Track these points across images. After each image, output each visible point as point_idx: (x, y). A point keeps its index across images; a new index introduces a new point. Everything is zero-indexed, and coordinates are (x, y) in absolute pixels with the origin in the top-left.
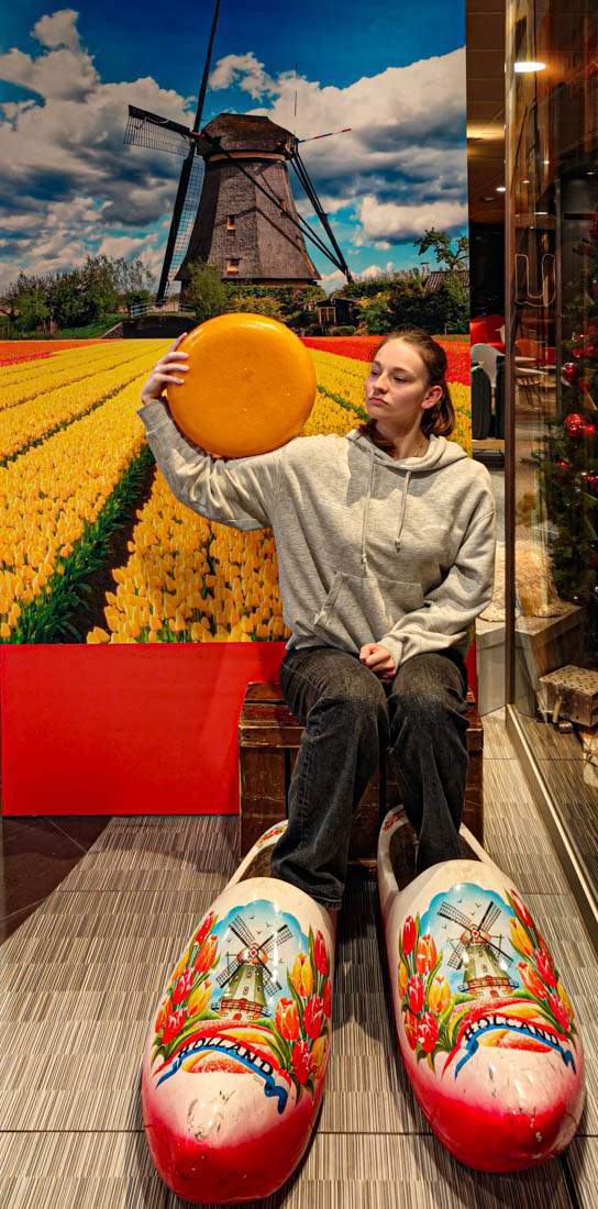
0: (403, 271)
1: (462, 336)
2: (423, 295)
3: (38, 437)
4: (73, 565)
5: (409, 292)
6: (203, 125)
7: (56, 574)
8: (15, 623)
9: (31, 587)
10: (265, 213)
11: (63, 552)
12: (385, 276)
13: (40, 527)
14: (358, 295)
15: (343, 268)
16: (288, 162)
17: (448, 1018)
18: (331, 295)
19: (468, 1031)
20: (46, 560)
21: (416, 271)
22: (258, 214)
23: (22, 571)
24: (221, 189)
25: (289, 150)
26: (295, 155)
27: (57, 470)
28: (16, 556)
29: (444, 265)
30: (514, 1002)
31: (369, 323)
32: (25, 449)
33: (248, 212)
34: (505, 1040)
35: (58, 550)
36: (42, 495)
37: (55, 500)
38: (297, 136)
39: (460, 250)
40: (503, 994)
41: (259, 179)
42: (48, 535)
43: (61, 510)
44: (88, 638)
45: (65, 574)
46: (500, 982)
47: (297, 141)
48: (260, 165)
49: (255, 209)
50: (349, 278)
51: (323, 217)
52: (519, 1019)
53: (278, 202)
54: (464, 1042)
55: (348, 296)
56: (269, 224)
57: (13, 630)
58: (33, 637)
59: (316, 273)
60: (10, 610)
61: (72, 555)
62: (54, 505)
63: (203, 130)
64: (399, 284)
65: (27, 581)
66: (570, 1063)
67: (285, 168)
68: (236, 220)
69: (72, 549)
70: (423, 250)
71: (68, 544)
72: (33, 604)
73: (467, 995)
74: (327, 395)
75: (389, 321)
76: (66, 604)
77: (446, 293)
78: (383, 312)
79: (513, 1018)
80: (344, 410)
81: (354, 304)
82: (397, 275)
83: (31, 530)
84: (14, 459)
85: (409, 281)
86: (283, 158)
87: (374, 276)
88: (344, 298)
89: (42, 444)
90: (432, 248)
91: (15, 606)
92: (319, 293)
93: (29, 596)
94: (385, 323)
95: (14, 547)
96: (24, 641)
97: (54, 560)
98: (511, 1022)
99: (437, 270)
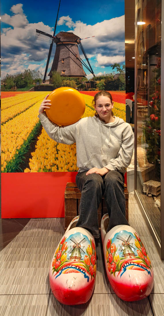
0: (108, 74)
1: (123, 91)
2: (113, 80)
3: (12, 117)
4: (21, 152)
5: (110, 79)
6: (56, 35)
7: (16, 154)
8: (5, 167)
9: (9, 157)
10: (72, 58)
11: (18, 148)
12: (103, 75)
13: (12, 141)
14: (96, 80)
15: (93, 73)
16: (78, 45)
17: (119, 263)
18: (89, 80)
19: (124, 266)
20: (13, 150)
21: (112, 74)
22: (70, 58)
23: (7, 153)
24: (60, 52)
25: (78, 41)
26: (80, 43)
27: (16, 126)
28: (6, 149)
29: (119, 72)
30: (135, 259)
31: (99, 87)
32: (8, 121)
33: (68, 58)
34: (133, 268)
35: (17, 148)
36: (12, 133)
37: (16, 134)
38: (80, 38)
39: (123, 68)
40: (133, 257)
41: (70, 49)
42: (14, 143)
43: (18, 137)
44: (25, 171)
45: (19, 154)
46: (132, 254)
47: (80, 39)
48: (71, 45)
49: (69, 57)
50: (94, 75)
51: (87, 59)
52: (137, 263)
53: (75, 55)
54: (123, 269)
55: (94, 80)
56: (73, 61)
57: (5, 169)
58: (10, 171)
59: (85, 74)
60: (4, 164)
61: (20, 149)
62: (16, 135)
63: (56, 36)
64: (107, 77)
65: (8, 156)
66: (150, 274)
67: (77, 46)
68: (64, 60)
69: (20, 147)
70: (113, 68)
71: (19, 146)
72: (10, 162)
73: (124, 258)
74: (88, 106)
75: (105, 87)
76: (19, 162)
77: (119, 80)
78: (103, 85)
79: (135, 263)
80: (93, 110)
81: (95, 82)
82: (106, 75)
83: (10, 142)
84: (5, 123)
85: (110, 76)
86: (77, 44)
87: (100, 75)
88: (93, 81)
89: (13, 119)
90: (116, 68)
91: (5, 162)
92: (86, 80)
93: (9, 160)
94: (103, 87)
95: (5, 147)
96: (8, 172)
97: (16, 150)
98: (135, 264)
99: (117, 74)
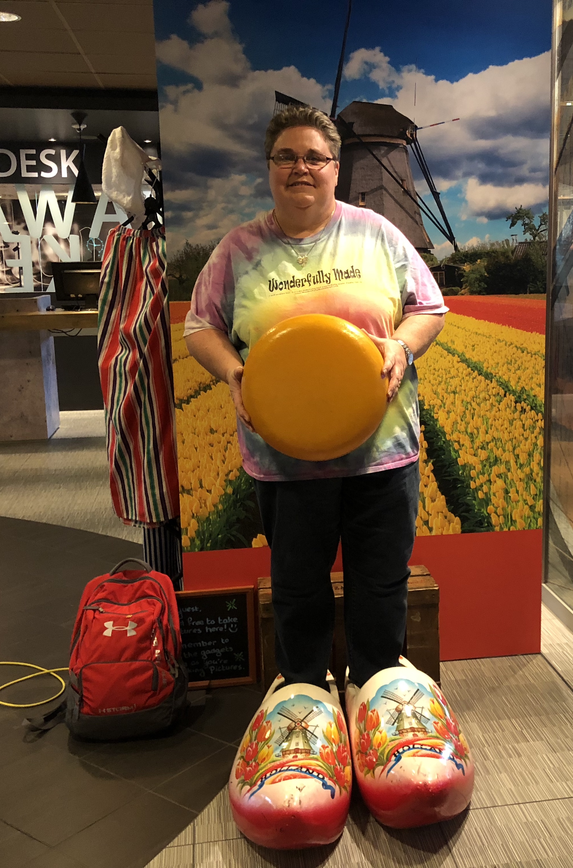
0: (497, 242)
1: (540, 295)
2: (512, 261)
3: (208, 382)
4: (239, 486)
5: (502, 259)
6: (338, 111)
7: (226, 494)
8: (194, 534)
9: (206, 506)
10: (390, 191)
11: (231, 477)
12: (484, 246)
13: (211, 457)
14: (463, 262)
15: (451, 238)
16: (408, 147)
18: (441, 262)
20: (218, 483)
21: (507, 241)
22: (384, 192)
23: (198, 493)
24: (354, 170)
25: (409, 136)
26: (414, 140)
27: (224, 410)
28: (193, 482)
29: (529, 237)
31: (470, 284)
32: (196, 394)
33: (376, 190)
35: (227, 475)
36: (212, 431)
37: (223, 435)
38: (416, 123)
39: (541, 224)
41: (385, 161)
42: (219, 463)
43: (229, 442)
44: (253, 543)
45: (233, 493)
47: (416, 128)
48: (386, 148)
49: (382, 187)
50: (456, 247)
51: (436, 195)
53: (400, 182)
55: (455, 262)
56: (393, 201)
57: (192, 540)
58: (209, 545)
59: (430, 243)
60: (189, 525)
61: (238, 478)
62: (223, 439)
63: (338, 116)
64: (493, 252)
65: (202, 502)
67: (406, 151)
68: (366, 198)
69: (238, 474)
70: (513, 225)
71: (235, 470)
72: (208, 519)
74: (437, 344)
75: (486, 283)
76: (235, 518)
77: (530, 260)
78: (481, 276)
80: (450, 355)
81: (459, 269)
82: (492, 245)
83: (204, 460)
84: (188, 402)
85: (502, 250)
86: (404, 143)
87: (475, 245)
88: (452, 264)
89: (211, 389)
90: (520, 222)
91: (193, 521)
92: (432, 260)
93: (204, 513)
94: (483, 284)
95: (190, 474)
96: (202, 549)
97: (224, 483)
99: (523, 241)
